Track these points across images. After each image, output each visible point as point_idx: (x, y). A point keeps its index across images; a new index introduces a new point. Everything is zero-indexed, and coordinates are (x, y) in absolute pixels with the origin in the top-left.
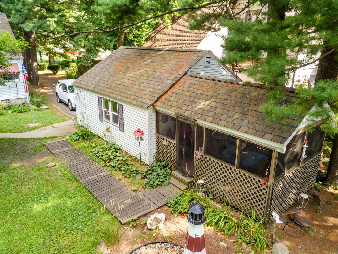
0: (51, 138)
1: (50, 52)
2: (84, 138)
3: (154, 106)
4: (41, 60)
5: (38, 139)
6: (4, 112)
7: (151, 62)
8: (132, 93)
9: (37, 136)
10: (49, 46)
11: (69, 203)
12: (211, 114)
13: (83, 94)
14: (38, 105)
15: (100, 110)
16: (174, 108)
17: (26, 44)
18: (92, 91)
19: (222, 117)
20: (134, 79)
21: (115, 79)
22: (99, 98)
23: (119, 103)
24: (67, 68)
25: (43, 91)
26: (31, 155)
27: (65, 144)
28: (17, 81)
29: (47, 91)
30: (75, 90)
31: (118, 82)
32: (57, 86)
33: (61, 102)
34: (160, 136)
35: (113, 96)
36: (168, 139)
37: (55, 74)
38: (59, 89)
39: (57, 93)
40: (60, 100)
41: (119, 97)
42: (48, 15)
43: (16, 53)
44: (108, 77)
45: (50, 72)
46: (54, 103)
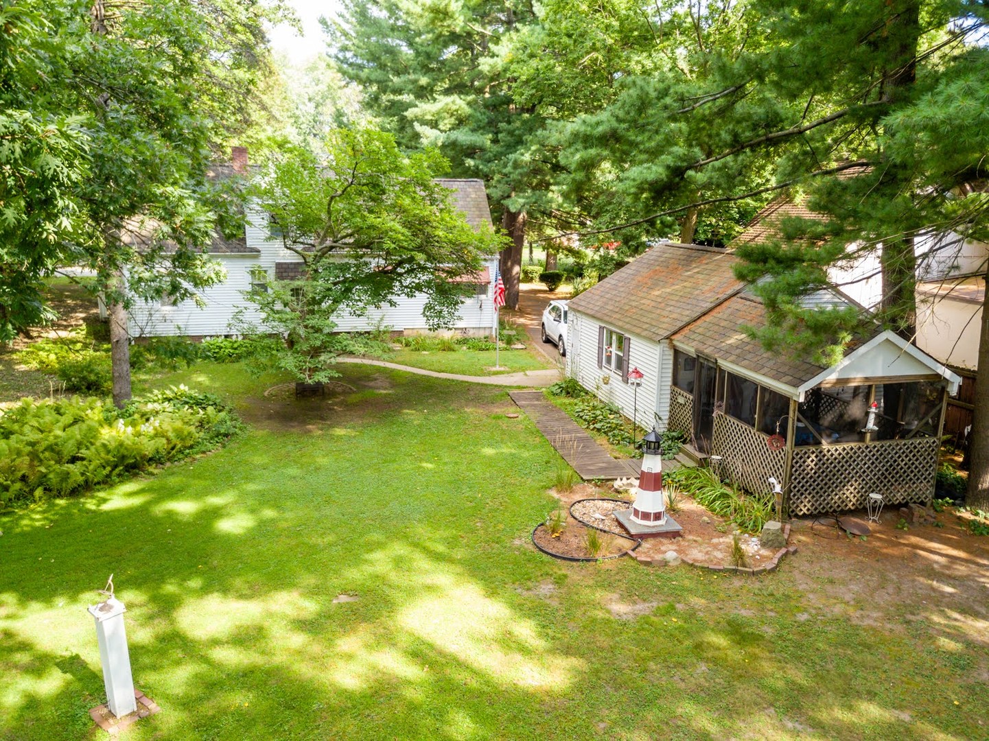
0: (519, 387)
1: (549, 244)
2: (568, 393)
3: (671, 340)
4: (531, 259)
5: (500, 386)
6: (456, 347)
7: (698, 273)
8: (648, 321)
9: (499, 383)
10: (549, 231)
11: (526, 454)
12: (738, 351)
13: (579, 323)
14: (509, 342)
15: (600, 349)
16: (694, 344)
17: (508, 239)
18: (593, 317)
19: (749, 356)
20: (659, 300)
21: (633, 298)
22: (600, 327)
23: (627, 335)
24: (579, 279)
25: (522, 321)
26: (488, 402)
27: (538, 396)
28: (483, 297)
29: (529, 322)
30: (570, 316)
31: (634, 304)
32: (546, 312)
33: (548, 341)
34: (676, 389)
35: (620, 324)
36: (685, 394)
37: (551, 290)
38: (548, 317)
39: (543, 324)
40: (547, 336)
41: (627, 326)
42: (552, 181)
43: (492, 253)
44: (623, 295)
45: (544, 286)
46: (536, 343)
